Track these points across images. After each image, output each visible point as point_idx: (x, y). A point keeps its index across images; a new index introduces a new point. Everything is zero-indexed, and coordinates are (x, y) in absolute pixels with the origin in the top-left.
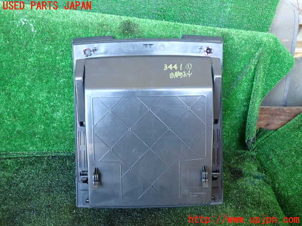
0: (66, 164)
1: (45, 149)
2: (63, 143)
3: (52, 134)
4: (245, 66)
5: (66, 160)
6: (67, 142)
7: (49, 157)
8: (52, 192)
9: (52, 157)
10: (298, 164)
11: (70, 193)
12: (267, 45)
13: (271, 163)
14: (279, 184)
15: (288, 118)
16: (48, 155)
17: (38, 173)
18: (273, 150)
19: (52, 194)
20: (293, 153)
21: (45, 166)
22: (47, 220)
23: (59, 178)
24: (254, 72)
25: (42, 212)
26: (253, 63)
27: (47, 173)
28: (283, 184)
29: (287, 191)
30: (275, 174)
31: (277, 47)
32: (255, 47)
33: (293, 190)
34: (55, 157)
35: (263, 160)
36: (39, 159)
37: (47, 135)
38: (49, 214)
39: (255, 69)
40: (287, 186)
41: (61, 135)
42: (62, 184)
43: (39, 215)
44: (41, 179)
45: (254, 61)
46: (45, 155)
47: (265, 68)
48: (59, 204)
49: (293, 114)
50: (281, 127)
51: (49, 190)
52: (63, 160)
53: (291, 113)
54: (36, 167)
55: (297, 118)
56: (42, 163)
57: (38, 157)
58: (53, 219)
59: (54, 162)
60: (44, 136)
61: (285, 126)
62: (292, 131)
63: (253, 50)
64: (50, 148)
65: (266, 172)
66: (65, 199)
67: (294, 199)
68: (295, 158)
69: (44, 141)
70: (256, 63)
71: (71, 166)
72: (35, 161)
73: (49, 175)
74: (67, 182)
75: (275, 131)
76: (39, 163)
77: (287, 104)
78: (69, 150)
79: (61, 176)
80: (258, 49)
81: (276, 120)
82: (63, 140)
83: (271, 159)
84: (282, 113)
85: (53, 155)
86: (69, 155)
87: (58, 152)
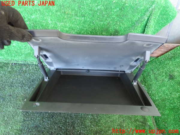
0: (23, 69)
1: (10, 58)
2: (20, 56)
3: (13, 50)
4: (141, 17)
5: (23, 66)
6: (23, 56)
7: (12, 63)
8: (13, 87)
9: (15, 63)
10: (165, 81)
11: (24, 88)
12: (159, 3)
13: (150, 78)
14: (151, 91)
16: (12, 62)
17: (5, 74)
18: (153, 70)
19: (13, 88)
20: (164, 74)
21: (10, 69)
22: (9, 104)
23: (18, 78)
24: (147, 21)
25: (6, 99)
26: (147, 15)
27: (10, 74)
28: (154, 92)
29: (155, 96)
30: (151, 85)
31: (166, 3)
33: (159, 96)
34: (17, 64)
35: (145, 75)
36: (6, 64)
37: (10, 50)
38: (10, 100)
39: (148, 19)
40: (156, 93)
41: (19, 51)
42: (19, 82)
43: (4, 100)
44: (7, 77)
45: (148, 14)
46: (10, 62)
47: (155, 19)
48: (16, 94)
50: (160, 56)
51: (11, 85)
52: (21, 66)
53: (169, 48)
54: (4, 70)
55: (171, 51)
56: (8, 67)
57: (5, 63)
58: (12, 103)
59: (15, 67)
60: (8, 51)
61: (163, 55)
62: (166, 60)
63: (148, 6)
64: (13, 58)
65: (145, 83)
66: (20, 92)
67: (158, 102)
68: (164, 77)
69: (8, 54)
70: (149, 16)
71: (26, 71)
72: (4, 65)
73: (12, 76)
74: (23, 81)
75: (156, 58)
76: (6, 67)
77: (167, 42)
78: (25, 60)
79: (19, 77)
80: (152, 5)
81: (158, 51)
82: (21, 54)
83: (150, 76)
84: (163, 47)
85: (15, 62)
86: (25, 63)
87: (18, 61)
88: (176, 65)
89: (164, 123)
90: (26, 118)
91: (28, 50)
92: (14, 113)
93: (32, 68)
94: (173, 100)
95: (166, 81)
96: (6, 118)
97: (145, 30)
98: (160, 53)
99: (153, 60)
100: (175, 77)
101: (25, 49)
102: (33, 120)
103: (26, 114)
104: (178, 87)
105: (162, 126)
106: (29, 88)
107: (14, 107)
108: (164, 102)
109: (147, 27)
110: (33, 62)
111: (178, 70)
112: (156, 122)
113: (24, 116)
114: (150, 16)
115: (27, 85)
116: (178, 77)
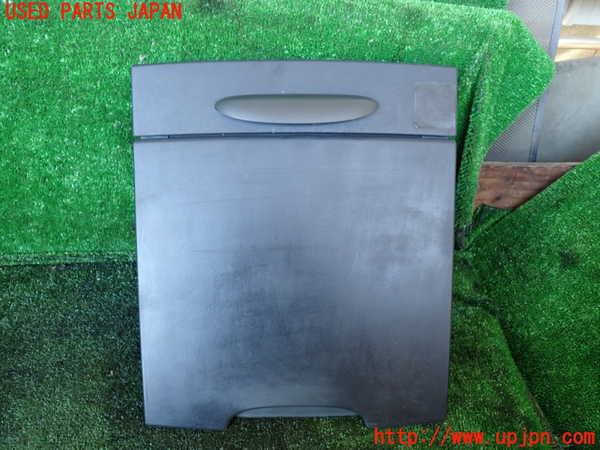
0: (95, 280)
1: (51, 251)
2: (86, 238)
3: (63, 219)
5: (94, 272)
6: (95, 236)
7: (59, 265)
8: (67, 335)
9: (67, 265)
10: (551, 276)
11: (103, 337)
12: (500, 36)
13: (501, 274)
14: (513, 315)
15: (537, 185)
16: (58, 261)
17: (38, 299)
18: (506, 250)
20: (543, 255)
21: (51, 284)
22: (57, 390)
23: (79, 308)
24: (472, 93)
25: (48, 376)
26: (471, 75)
27: (55, 297)
28: (520, 316)
29: (527, 327)
30: (507, 294)
31: (519, 39)
32: (473, 40)
33: (539, 326)
34: (73, 265)
35: (485, 268)
36: (40, 270)
37: (52, 222)
38: (61, 381)
39: (474, 86)
40: (529, 318)
41: (82, 223)
42: (86, 320)
43: (41, 381)
44: (44, 309)
45: (472, 70)
46: (51, 262)
47: (494, 84)
48: (80, 359)
49: (547, 178)
50: (523, 203)
51: (61, 332)
52: (88, 271)
53: (545, 176)
54: (34, 287)
55: (554, 186)
56: (45, 279)
57: (37, 265)
58: (70, 388)
59: (69, 277)
60: (45, 224)
61: (532, 201)
62: (544, 212)
63: (470, 48)
64: (61, 248)
65: (489, 291)
66: (92, 350)
67: (539, 343)
68: (546, 264)
69: (47, 234)
70: (475, 75)
71: (104, 284)
72: (32, 274)
73: (60, 303)
74: (97, 316)
75: (512, 211)
76: (38, 277)
77: (538, 158)
78: (100, 252)
79: (85, 304)
80: (481, 44)
81: (515, 188)
82: (87, 232)
83: (502, 267)
84: (526, 176)
85: (67, 261)
86: (100, 260)
87: (78, 256)
88: (574, 221)
89: (569, 406)
90: (120, 429)
91: (112, 216)
92: (76, 419)
93: (125, 275)
94: (586, 329)
95: (554, 274)
96: (51, 437)
97: (469, 118)
98: (522, 194)
99: (501, 219)
100: (578, 257)
101: (102, 213)
102: (143, 433)
103: (118, 418)
104: (596, 285)
105: (565, 418)
106: (120, 335)
107: (74, 400)
108: (558, 342)
109: (473, 110)
110: (126, 253)
111: (585, 237)
112: (543, 408)
113: (113, 423)
114: (478, 76)
115: (113, 326)
116: (589, 255)
